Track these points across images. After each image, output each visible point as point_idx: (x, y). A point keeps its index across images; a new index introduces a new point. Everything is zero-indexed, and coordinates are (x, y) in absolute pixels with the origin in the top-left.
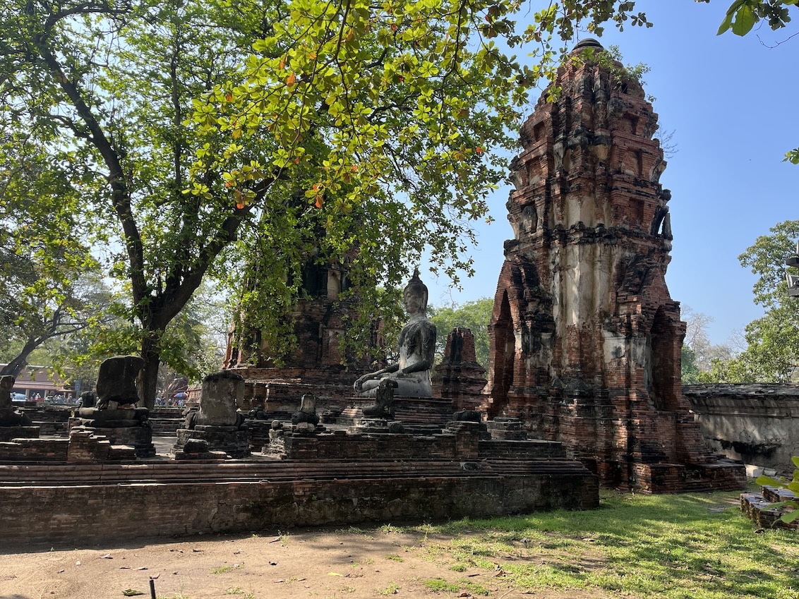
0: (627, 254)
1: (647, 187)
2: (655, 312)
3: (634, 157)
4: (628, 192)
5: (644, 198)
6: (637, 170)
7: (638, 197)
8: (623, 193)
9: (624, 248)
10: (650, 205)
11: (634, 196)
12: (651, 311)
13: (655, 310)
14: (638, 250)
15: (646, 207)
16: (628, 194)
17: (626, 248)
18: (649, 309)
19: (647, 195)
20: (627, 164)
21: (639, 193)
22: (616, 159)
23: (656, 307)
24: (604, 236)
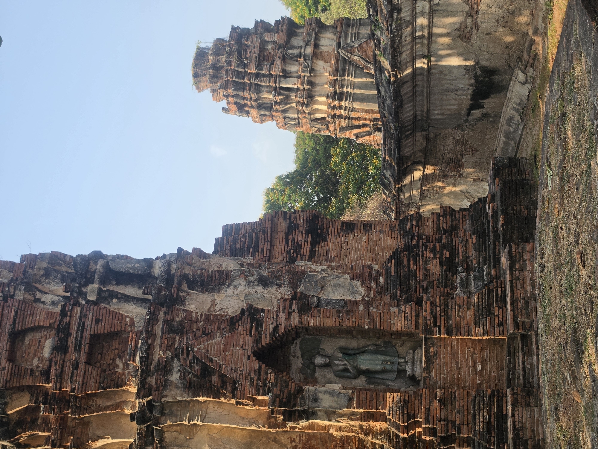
0: (175, 377)
1: (69, 324)
2: (263, 366)
3: (23, 340)
4: (77, 368)
5: (87, 334)
6: (43, 333)
7: (85, 348)
8: (80, 380)
9: (165, 384)
10: (97, 321)
11: (83, 357)
12: (263, 377)
13: (260, 368)
14: (169, 354)
15: (101, 329)
16: (81, 370)
17: (166, 380)
18: (259, 379)
19: (82, 327)
20: (35, 355)
21: (78, 346)
22: (28, 381)
23: (256, 363)
24: (149, 414)
